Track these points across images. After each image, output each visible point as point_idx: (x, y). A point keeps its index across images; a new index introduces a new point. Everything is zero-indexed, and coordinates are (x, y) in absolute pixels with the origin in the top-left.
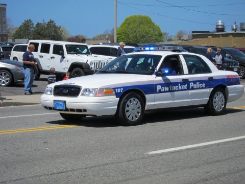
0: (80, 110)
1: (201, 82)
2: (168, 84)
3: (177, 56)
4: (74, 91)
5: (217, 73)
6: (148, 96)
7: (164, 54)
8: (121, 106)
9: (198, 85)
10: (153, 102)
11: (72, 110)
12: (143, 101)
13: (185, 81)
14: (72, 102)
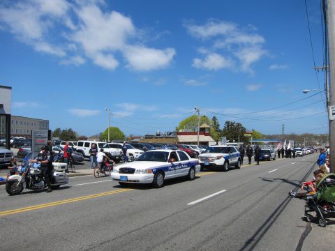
0: (135, 181)
1: (186, 164)
2: (173, 166)
3: (175, 152)
4: (132, 171)
5: (191, 160)
6: (166, 173)
7: (170, 151)
8: (155, 178)
9: (185, 166)
10: (168, 175)
11: (130, 181)
12: (164, 175)
13: (180, 164)
14: (130, 177)
